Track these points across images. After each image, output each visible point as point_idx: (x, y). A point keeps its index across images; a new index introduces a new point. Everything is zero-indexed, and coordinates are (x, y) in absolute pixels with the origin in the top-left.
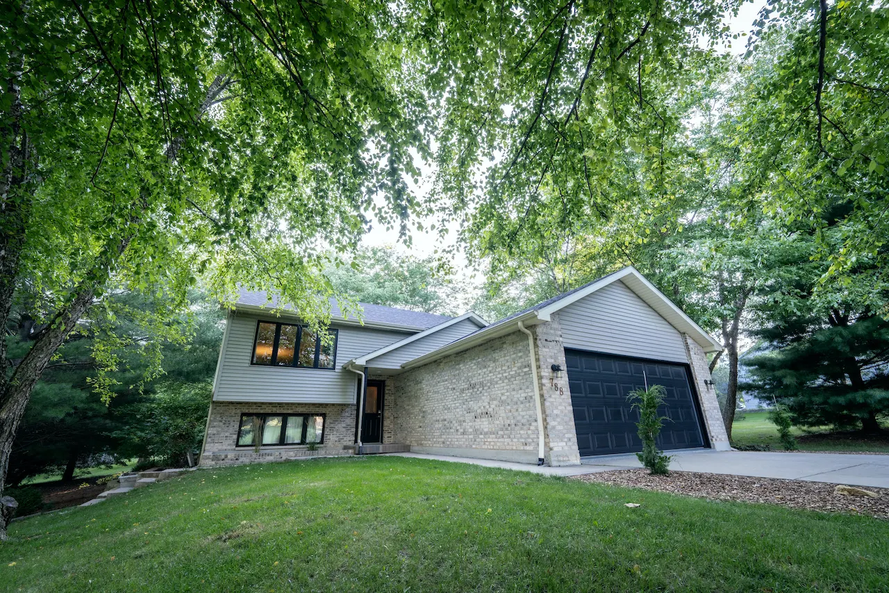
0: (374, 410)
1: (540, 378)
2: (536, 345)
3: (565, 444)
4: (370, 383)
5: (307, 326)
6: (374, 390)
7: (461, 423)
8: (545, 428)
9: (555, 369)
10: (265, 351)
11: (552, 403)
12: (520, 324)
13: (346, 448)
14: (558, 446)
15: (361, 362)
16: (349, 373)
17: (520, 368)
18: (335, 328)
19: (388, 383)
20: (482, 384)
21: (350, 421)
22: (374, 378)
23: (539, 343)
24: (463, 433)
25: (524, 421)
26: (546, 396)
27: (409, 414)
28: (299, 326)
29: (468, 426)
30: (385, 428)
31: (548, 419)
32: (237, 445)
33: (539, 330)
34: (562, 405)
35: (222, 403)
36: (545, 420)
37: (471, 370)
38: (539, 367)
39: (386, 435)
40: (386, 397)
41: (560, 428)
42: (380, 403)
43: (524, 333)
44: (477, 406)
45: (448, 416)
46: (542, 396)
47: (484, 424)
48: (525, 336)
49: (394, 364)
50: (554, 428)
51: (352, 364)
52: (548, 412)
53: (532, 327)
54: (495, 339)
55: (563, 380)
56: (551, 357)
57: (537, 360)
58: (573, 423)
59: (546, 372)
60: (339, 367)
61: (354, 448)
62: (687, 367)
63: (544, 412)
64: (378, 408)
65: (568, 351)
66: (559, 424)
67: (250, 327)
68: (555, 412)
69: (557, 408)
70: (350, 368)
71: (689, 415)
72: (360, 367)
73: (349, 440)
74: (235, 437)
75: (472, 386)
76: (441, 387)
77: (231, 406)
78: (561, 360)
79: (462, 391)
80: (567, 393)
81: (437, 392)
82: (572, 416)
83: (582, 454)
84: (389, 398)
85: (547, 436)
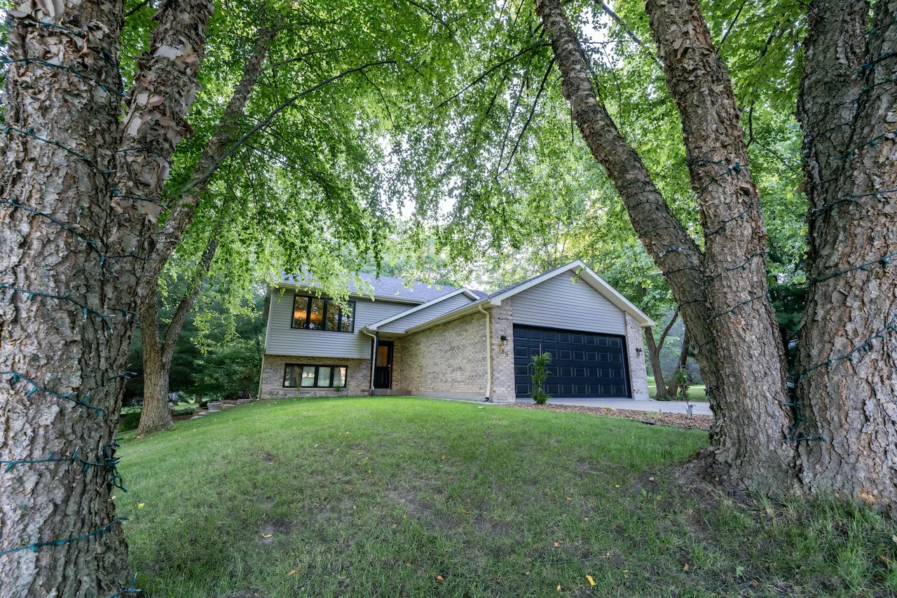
0: (385, 365)
1: (492, 345)
2: (491, 322)
3: (505, 389)
4: (380, 343)
5: (332, 299)
6: (386, 348)
7: (444, 374)
8: (492, 378)
9: (503, 338)
10: (301, 315)
11: (498, 362)
12: (480, 307)
13: (363, 391)
14: (499, 390)
15: (374, 327)
16: (364, 335)
17: (481, 337)
18: (353, 301)
19: (396, 343)
20: (458, 347)
21: (367, 372)
22: (384, 339)
23: (493, 320)
24: (445, 382)
25: (480, 373)
26: (494, 357)
27: (411, 368)
28: (326, 299)
29: (449, 376)
30: (394, 378)
31: (494, 372)
32: (284, 386)
33: (494, 311)
34: (507, 364)
35: (271, 356)
36: (492, 373)
37: (452, 336)
38: (491, 337)
39: (394, 383)
40: (395, 354)
41: (503, 378)
42: (390, 359)
43: (482, 313)
44: (455, 362)
45: (437, 370)
46: (491, 357)
47: (458, 375)
48: (484, 316)
49: (400, 329)
50: (498, 378)
51: (367, 329)
52: (494, 368)
53: (489, 309)
54: (467, 316)
55: (509, 346)
56: (502, 331)
57: (491, 332)
58: (513, 376)
59: (497, 341)
60: (356, 331)
61: (368, 391)
62: (623, 338)
63: (492, 367)
64: (388, 363)
65: (516, 326)
66: (502, 376)
67: (290, 300)
68: (500, 368)
69: (502, 365)
70: (365, 332)
71: (618, 374)
72: (372, 332)
73: (365, 385)
74: (282, 380)
75: (452, 349)
76: (432, 349)
77: (278, 358)
78: (510, 333)
79: (446, 352)
80: (511, 356)
81: (430, 352)
82: (513, 371)
83: (517, 397)
84: (396, 355)
85: (492, 383)
